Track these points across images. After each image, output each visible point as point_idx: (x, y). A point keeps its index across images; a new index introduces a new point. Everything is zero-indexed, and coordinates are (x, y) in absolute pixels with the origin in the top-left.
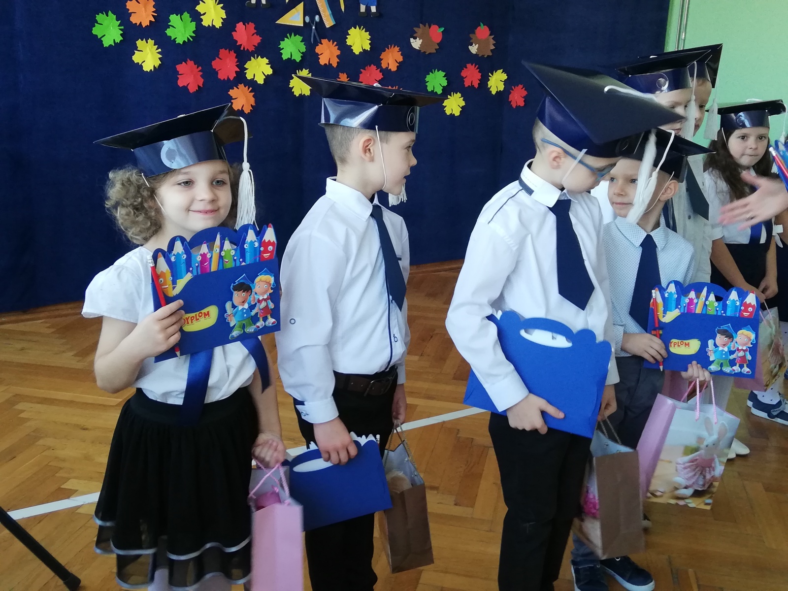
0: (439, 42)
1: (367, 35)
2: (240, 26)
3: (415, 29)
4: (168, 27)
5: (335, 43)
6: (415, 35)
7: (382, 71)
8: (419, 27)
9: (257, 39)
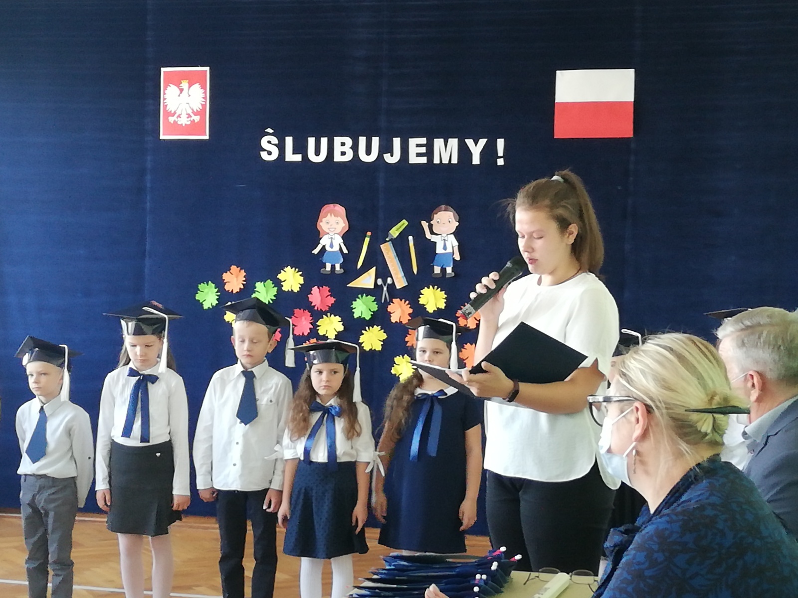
1: (442, 295)
2: (315, 289)
4: (254, 291)
5: (407, 302)
9: (332, 300)
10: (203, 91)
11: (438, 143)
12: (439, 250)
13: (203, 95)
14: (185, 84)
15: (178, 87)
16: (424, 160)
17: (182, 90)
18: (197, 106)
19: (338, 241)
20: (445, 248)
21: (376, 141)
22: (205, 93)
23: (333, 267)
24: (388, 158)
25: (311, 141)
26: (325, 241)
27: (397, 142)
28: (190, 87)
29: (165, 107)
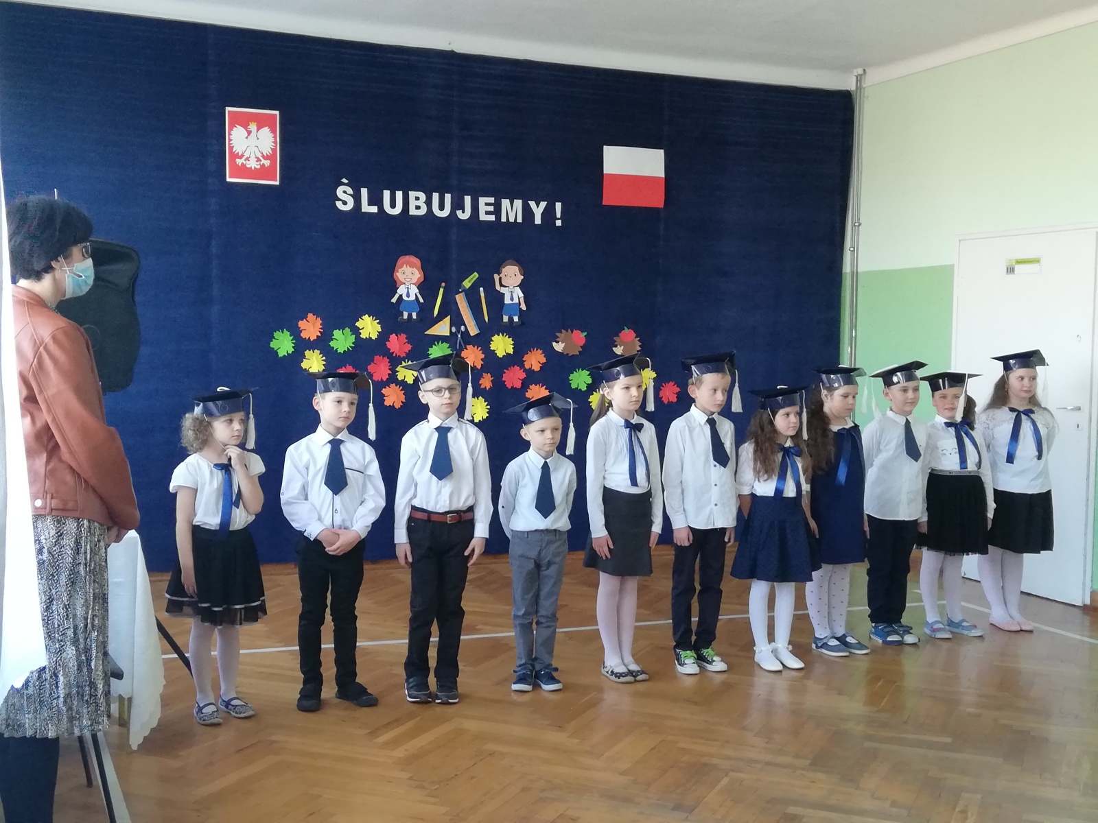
0: (582, 345)
1: (510, 341)
2: (393, 337)
3: (557, 334)
4: (332, 340)
5: (480, 348)
6: (557, 340)
7: (525, 370)
8: (561, 332)
9: (409, 347)
10: (272, 135)
11: (505, 203)
12: (507, 301)
13: (273, 140)
14: (253, 127)
15: (246, 128)
16: (492, 218)
17: (249, 133)
18: (267, 151)
19: (414, 291)
20: (512, 299)
21: (448, 197)
22: (275, 137)
23: (410, 315)
24: (459, 213)
25: (387, 194)
26: (401, 290)
27: (468, 199)
28: (258, 130)
29: (231, 148)
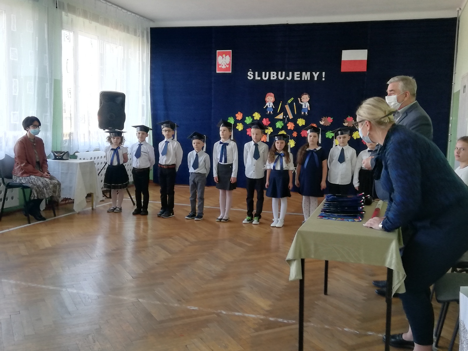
0: (331, 122)
1: (304, 121)
2: (264, 119)
4: (245, 120)
5: (293, 123)
6: (322, 120)
8: (323, 118)
9: (269, 122)
10: (229, 57)
11: (304, 73)
12: (303, 107)
13: (230, 59)
14: (224, 56)
15: (222, 56)
16: (299, 79)
17: (223, 57)
18: (228, 62)
19: (272, 104)
20: (305, 106)
21: (284, 73)
22: (230, 58)
23: (270, 112)
24: (287, 78)
25: (264, 73)
26: (267, 104)
27: (291, 73)
28: (225, 56)
29: (218, 63)
